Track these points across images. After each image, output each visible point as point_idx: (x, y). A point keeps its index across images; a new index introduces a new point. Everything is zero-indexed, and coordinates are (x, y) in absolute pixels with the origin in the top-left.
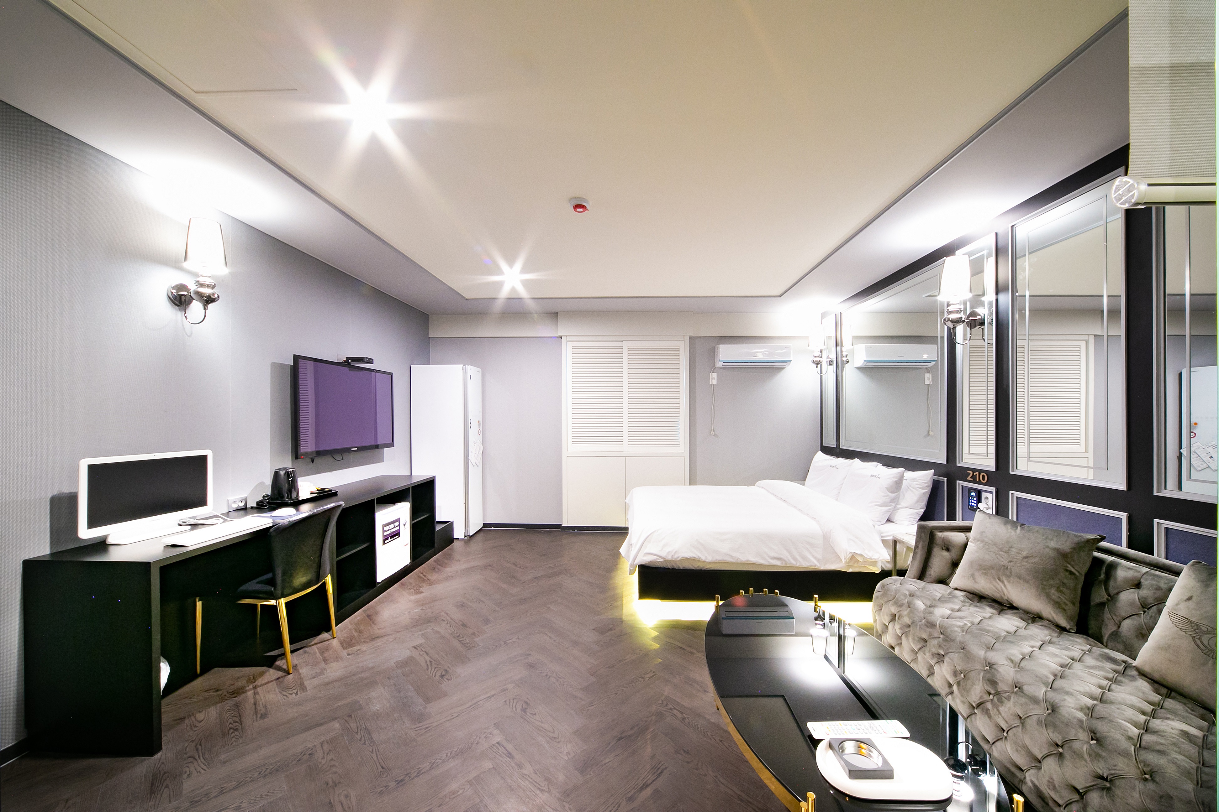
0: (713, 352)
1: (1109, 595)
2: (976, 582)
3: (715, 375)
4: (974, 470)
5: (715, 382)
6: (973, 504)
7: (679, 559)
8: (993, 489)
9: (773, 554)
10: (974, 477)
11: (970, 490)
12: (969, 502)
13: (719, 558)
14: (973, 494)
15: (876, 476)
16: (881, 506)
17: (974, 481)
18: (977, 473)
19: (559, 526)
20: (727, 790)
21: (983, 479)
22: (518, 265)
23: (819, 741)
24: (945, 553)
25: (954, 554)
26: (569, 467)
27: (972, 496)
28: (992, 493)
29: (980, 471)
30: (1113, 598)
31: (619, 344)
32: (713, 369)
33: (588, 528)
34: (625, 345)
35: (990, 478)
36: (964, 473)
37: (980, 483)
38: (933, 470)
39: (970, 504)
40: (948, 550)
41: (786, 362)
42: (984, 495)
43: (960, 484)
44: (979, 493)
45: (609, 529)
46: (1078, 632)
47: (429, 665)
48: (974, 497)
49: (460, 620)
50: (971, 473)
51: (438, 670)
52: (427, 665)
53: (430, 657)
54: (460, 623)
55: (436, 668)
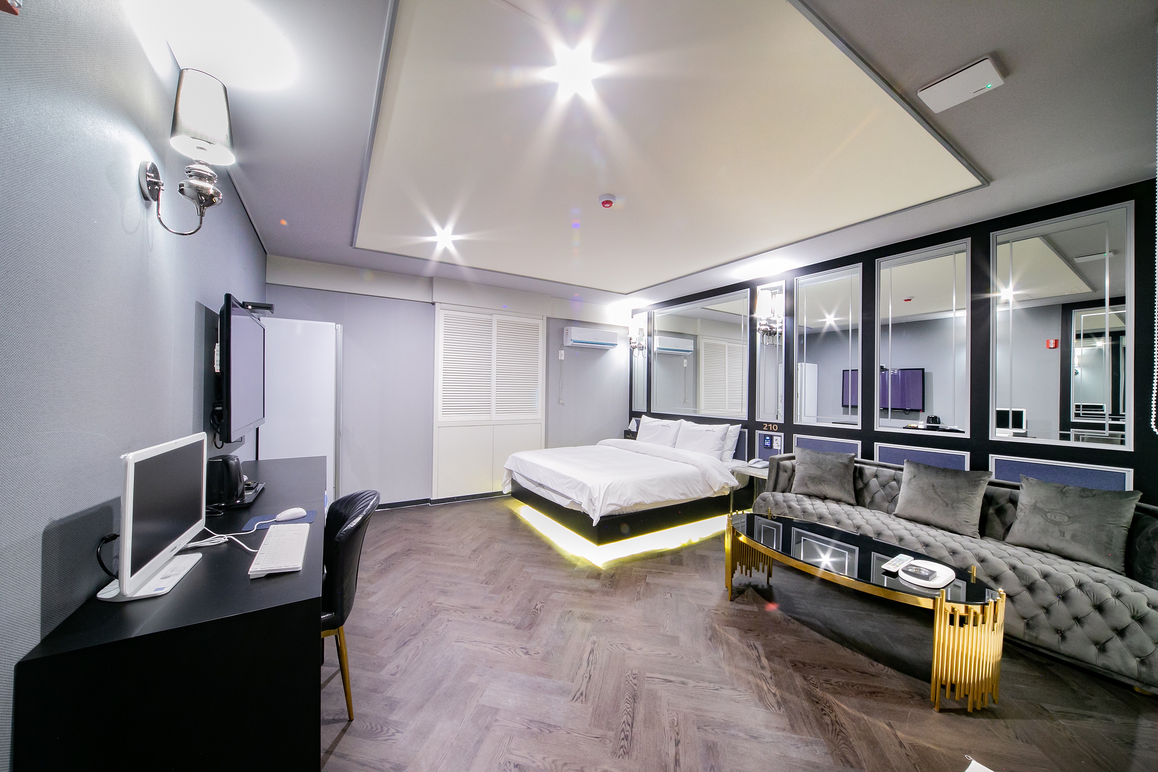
0: (561, 333)
1: (864, 484)
2: (808, 488)
3: (563, 352)
4: (768, 423)
5: (563, 358)
6: (767, 444)
7: (632, 505)
8: (782, 434)
9: (681, 492)
10: (768, 427)
11: (765, 436)
12: (765, 443)
13: (654, 499)
14: (768, 438)
15: (710, 430)
16: (717, 450)
17: (769, 430)
18: (771, 425)
19: (427, 501)
20: (792, 640)
21: (775, 428)
22: (450, 227)
23: (897, 572)
24: (786, 474)
25: (789, 472)
26: (439, 437)
27: (767, 440)
28: (781, 436)
29: (773, 424)
30: (866, 485)
31: (489, 317)
32: (562, 346)
33: (458, 498)
34: (495, 318)
35: (781, 428)
36: (761, 426)
37: (772, 431)
38: (741, 425)
39: (766, 444)
40: (786, 472)
41: (613, 345)
42: (775, 438)
43: (758, 432)
44: (771, 437)
45: (478, 496)
46: (858, 505)
47: (500, 650)
48: (768, 440)
49: (464, 605)
50: (766, 425)
51: (515, 650)
52: (497, 651)
53: (489, 644)
54: (467, 607)
55: (509, 650)
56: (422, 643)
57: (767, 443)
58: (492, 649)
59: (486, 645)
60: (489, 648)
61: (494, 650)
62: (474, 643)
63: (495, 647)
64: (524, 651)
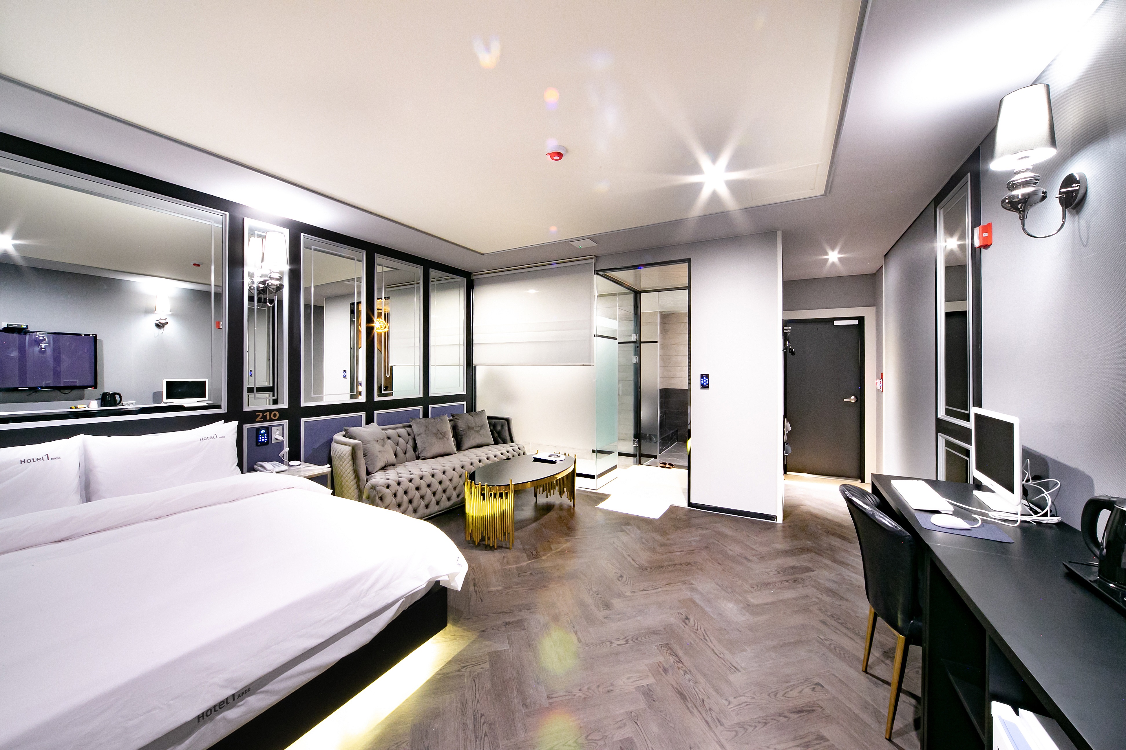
4: (263, 411)
8: (286, 422)
10: (264, 417)
11: (258, 429)
12: (258, 440)
17: (264, 421)
18: (268, 413)
21: (275, 417)
27: (262, 434)
28: (283, 425)
29: (272, 411)
35: (283, 414)
37: (271, 420)
42: (274, 429)
43: (246, 427)
44: (268, 429)
47: (705, 634)
48: (264, 433)
49: (691, 712)
50: (261, 414)
51: (694, 626)
52: (708, 636)
53: (709, 647)
54: (689, 706)
55: (697, 630)
56: (778, 696)
57: (263, 439)
58: (711, 641)
59: (712, 647)
60: (712, 643)
61: (709, 638)
62: (721, 656)
63: (706, 640)
64: (687, 621)
